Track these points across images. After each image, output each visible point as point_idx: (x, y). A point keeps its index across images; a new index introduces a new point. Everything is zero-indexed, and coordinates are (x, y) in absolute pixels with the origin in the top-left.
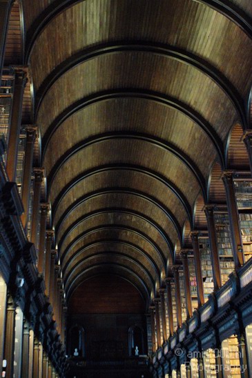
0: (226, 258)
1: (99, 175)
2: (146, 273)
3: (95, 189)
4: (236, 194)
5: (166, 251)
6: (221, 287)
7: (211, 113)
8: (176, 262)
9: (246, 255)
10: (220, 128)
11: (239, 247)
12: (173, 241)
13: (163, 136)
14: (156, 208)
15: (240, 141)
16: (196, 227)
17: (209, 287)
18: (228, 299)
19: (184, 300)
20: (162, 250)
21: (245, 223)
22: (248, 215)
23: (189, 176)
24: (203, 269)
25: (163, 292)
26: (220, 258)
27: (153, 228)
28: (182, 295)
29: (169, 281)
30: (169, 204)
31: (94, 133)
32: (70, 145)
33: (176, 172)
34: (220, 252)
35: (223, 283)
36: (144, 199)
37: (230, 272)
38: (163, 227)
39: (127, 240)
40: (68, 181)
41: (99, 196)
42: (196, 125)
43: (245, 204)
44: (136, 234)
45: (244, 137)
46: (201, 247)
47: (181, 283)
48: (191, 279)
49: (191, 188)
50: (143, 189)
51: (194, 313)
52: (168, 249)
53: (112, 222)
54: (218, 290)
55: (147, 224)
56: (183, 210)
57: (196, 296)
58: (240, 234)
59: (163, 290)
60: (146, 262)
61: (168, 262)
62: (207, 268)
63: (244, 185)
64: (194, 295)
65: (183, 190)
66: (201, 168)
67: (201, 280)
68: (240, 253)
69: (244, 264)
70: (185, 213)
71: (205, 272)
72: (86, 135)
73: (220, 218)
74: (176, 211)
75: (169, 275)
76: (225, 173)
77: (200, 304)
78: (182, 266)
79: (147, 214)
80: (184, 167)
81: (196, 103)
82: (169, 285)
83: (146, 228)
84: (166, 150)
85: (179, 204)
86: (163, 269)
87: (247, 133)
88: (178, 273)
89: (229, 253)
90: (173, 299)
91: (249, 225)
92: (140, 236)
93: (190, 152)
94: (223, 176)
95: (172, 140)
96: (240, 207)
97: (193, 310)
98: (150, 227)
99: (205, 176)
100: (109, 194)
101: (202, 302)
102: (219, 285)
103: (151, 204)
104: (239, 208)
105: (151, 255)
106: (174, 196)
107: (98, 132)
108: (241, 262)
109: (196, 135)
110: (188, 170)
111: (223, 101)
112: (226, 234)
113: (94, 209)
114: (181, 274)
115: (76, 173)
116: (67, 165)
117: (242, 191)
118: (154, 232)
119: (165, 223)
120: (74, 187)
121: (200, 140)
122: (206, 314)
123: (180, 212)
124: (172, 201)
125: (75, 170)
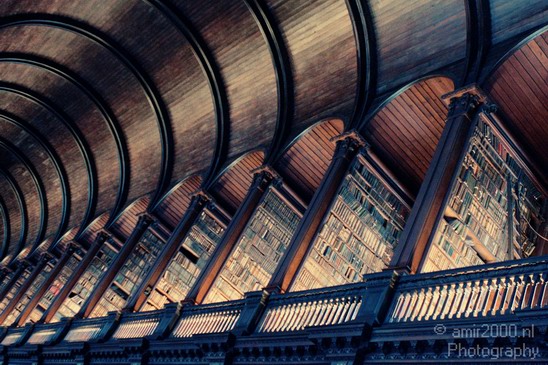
0: (119, 289)
1: (53, 75)
2: (5, 235)
3: (34, 88)
4: (195, 227)
5: (52, 228)
6: (86, 318)
7: (242, 115)
8: (55, 250)
9: (149, 303)
10: (237, 140)
11: (148, 289)
12: (71, 224)
13: (165, 96)
14: (84, 171)
15: (252, 171)
16: (113, 228)
17: (71, 307)
18: (85, 338)
19: (25, 301)
20: (49, 224)
21: (177, 267)
22: (187, 261)
23: (154, 165)
24: (81, 281)
25: (7, 273)
26: (114, 285)
27: (60, 190)
28: (29, 293)
29: (26, 266)
30: (103, 177)
31: (92, 22)
32: (53, 10)
33: (144, 148)
34: (118, 277)
35: (92, 316)
36: (79, 149)
37: (112, 309)
38: (73, 199)
39: (17, 179)
40: (10, 49)
41: (30, 100)
42: (214, 114)
43: (195, 245)
44: (34, 180)
45: (259, 171)
46: (100, 255)
47: (38, 279)
48: (56, 282)
49: (146, 180)
50: (88, 136)
51: (27, 325)
52: (56, 228)
53: (17, 144)
54: (80, 319)
55: (57, 181)
56: (115, 198)
57: (46, 307)
58: (161, 274)
59: (9, 270)
60: (17, 223)
61: (43, 243)
62: (87, 285)
63: (211, 224)
64: (45, 304)
65: (135, 175)
66: (177, 168)
67: (68, 292)
68: (143, 296)
69: (137, 312)
70: (114, 203)
71: (81, 286)
72: (81, 16)
73: (150, 240)
74: (105, 192)
75: (32, 258)
76: (202, 193)
77: (42, 320)
78: (57, 260)
79: (68, 169)
80: (159, 150)
81: (235, 91)
82: (22, 271)
83: (51, 184)
84: (155, 115)
85: (115, 188)
86: (31, 246)
87: (266, 169)
88: (45, 264)
89: (128, 287)
90: (13, 290)
91: (179, 273)
92: (36, 188)
93: (179, 140)
94: (196, 195)
95: (172, 109)
96: (187, 244)
97: (28, 321)
98: (58, 187)
99: (173, 180)
100: (44, 109)
101: (47, 320)
102: (86, 314)
103: (82, 161)
104: (184, 245)
105: (30, 219)
106: (118, 173)
107: (99, 25)
108: (137, 307)
109: (205, 126)
110: (160, 158)
111: (266, 114)
112: (142, 263)
113: (11, 111)
114: (48, 269)
115: (29, 49)
116: (28, 29)
117: (203, 228)
118: (56, 196)
119: (79, 195)
120: (12, 64)
121: (204, 135)
122: (40, 337)
123: (109, 198)
124: (110, 177)
125: (30, 44)
